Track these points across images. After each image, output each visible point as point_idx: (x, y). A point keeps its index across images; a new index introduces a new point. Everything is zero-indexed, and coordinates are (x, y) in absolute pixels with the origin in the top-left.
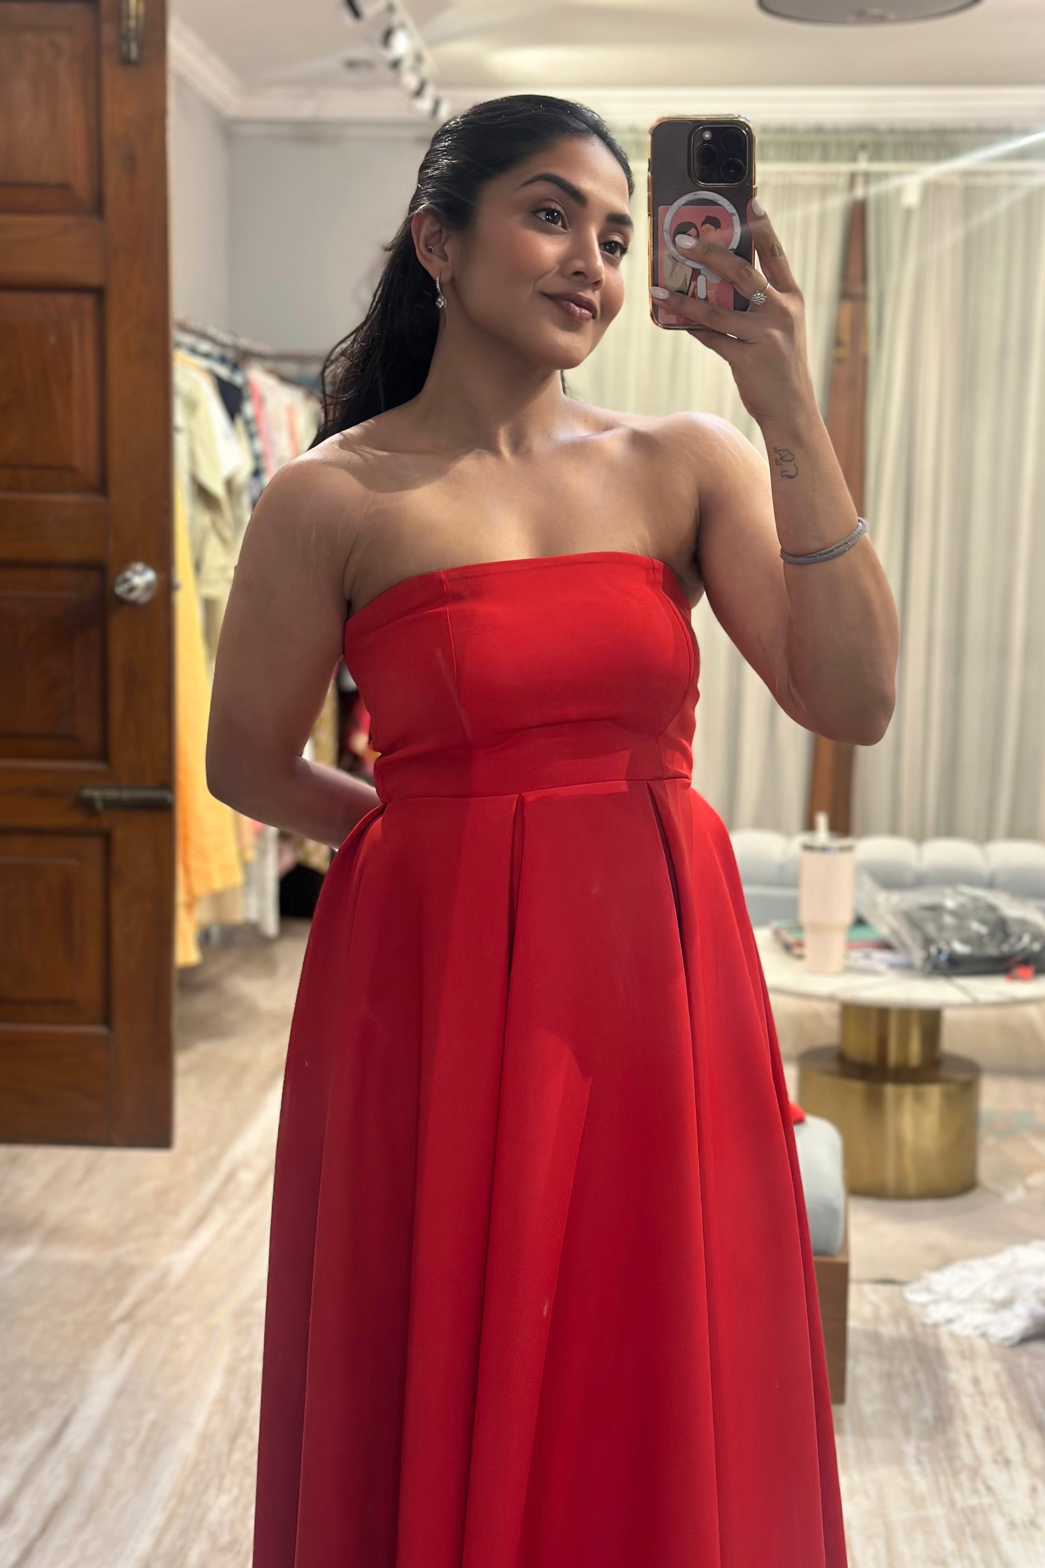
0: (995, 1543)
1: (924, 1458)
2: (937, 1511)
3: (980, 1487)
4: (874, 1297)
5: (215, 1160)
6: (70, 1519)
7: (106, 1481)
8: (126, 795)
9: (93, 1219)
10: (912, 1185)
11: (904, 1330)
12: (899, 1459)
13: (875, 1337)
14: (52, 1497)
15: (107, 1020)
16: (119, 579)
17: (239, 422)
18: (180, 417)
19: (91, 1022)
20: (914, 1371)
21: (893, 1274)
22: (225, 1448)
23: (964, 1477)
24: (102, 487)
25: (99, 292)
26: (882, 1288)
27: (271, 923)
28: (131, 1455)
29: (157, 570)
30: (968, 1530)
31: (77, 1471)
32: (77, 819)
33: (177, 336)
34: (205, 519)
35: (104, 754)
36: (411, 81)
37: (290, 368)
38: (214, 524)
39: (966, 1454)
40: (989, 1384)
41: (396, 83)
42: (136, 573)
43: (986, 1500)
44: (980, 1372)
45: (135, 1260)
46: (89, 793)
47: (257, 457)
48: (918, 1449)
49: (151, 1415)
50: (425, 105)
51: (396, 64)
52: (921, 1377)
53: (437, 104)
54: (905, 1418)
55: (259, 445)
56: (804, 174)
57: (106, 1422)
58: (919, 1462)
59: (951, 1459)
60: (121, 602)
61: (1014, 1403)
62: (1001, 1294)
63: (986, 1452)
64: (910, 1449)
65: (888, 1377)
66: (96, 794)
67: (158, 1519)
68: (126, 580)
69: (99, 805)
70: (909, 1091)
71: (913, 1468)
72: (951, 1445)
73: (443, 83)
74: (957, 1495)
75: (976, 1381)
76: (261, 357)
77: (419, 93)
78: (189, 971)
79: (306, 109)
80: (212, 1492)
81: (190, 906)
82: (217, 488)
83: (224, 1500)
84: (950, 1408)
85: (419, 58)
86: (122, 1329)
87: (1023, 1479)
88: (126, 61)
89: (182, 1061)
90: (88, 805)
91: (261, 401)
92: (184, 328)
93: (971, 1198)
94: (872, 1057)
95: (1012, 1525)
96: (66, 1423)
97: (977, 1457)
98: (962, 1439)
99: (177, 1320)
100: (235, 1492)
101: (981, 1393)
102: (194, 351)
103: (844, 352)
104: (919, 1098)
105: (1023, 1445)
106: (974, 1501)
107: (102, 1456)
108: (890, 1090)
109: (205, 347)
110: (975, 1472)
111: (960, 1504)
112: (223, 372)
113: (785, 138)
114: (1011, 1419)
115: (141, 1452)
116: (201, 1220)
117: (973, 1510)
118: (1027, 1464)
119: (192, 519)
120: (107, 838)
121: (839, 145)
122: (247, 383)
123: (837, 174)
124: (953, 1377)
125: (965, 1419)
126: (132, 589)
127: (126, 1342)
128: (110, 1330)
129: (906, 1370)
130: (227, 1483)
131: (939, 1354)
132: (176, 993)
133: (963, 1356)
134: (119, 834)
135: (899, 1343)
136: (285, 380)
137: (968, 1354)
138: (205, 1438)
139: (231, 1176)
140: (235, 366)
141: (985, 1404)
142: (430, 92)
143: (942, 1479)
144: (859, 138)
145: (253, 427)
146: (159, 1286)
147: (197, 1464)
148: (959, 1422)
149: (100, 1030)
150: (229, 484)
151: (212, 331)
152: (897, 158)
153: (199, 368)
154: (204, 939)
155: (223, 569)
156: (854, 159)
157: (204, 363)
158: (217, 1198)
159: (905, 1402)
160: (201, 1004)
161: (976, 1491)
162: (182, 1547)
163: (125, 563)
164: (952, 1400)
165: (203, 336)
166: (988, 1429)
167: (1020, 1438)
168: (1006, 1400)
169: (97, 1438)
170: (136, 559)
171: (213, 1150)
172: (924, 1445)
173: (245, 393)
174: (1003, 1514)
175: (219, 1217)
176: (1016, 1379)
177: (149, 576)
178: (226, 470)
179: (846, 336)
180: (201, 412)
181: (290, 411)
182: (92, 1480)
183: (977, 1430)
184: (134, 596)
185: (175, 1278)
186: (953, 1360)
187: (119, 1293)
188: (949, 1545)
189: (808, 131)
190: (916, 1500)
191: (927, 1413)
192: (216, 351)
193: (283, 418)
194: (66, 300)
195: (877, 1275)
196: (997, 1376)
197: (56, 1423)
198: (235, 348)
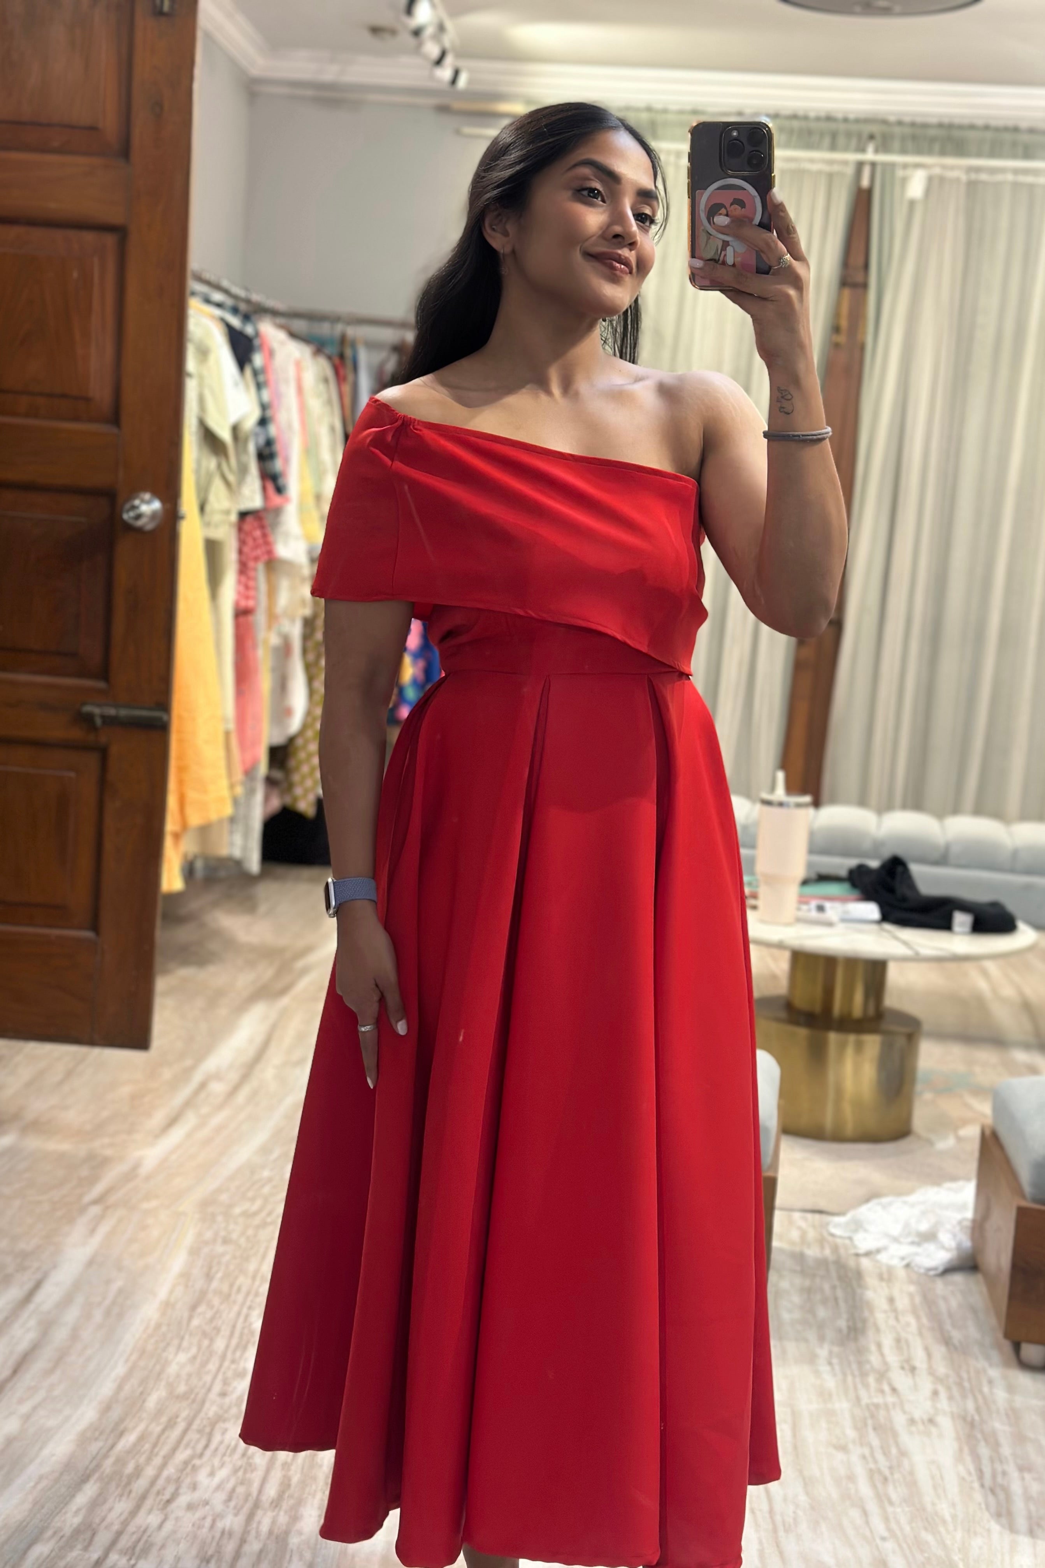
0: (895, 1435)
1: (835, 1361)
2: (842, 1406)
3: (886, 1388)
4: (803, 1224)
5: (187, 1073)
6: (39, 1365)
7: (75, 1336)
8: (123, 712)
9: (72, 1117)
10: (849, 1128)
11: (827, 1252)
12: (812, 1359)
13: (799, 1258)
14: (23, 1345)
15: (95, 927)
16: (127, 506)
17: (248, 371)
18: (191, 364)
19: (80, 928)
20: (834, 1288)
21: (823, 1205)
22: (186, 1315)
23: (871, 1380)
24: (115, 419)
25: (120, 231)
26: (809, 1216)
27: (254, 862)
28: (98, 1316)
29: (163, 501)
30: (870, 1422)
31: (47, 1326)
32: (76, 734)
33: (193, 285)
34: (211, 463)
35: (104, 673)
36: (432, 50)
37: (300, 325)
38: (219, 466)
39: (874, 1359)
40: (902, 1303)
41: (417, 50)
42: (143, 501)
43: (890, 1399)
44: (896, 1293)
45: (108, 1152)
46: (87, 709)
47: (264, 407)
48: (831, 1352)
49: (119, 1284)
50: (445, 73)
51: (417, 33)
52: (840, 1293)
53: (456, 73)
54: (821, 1326)
55: (266, 395)
56: (812, 161)
57: (77, 1286)
58: (830, 1364)
59: (860, 1364)
60: (128, 528)
61: (925, 1320)
62: (924, 1227)
63: (893, 1358)
64: (823, 1352)
65: (808, 1292)
66: (97, 711)
67: (120, 1370)
68: (134, 508)
69: (98, 721)
70: (852, 1038)
71: (824, 1368)
72: (861, 1351)
73: (463, 53)
74: (863, 1393)
75: (891, 1300)
76: (274, 313)
77: (439, 62)
78: (173, 898)
79: (330, 73)
80: (172, 1349)
81: (177, 836)
82: (225, 435)
83: (182, 1357)
84: (864, 1321)
85: (441, 28)
86: (95, 1210)
87: (926, 1385)
88: (159, 13)
89: (161, 984)
90: (88, 719)
91: (271, 354)
92: (199, 279)
93: (903, 1144)
94: (818, 1008)
95: (912, 1421)
96: (38, 1286)
97: (885, 1363)
98: (873, 1348)
99: (145, 1206)
100: (194, 1350)
101: (895, 1311)
102: (208, 301)
103: (842, 339)
104: (859, 1048)
105: (929, 1355)
106: (879, 1400)
107: (72, 1315)
108: (833, 1037)
109: (218, 297)
110: (882, 1375)
111: (865, 1400)
112: (235, 322)
113: (795, 124)
114: (920, 1334)
115: (108, 1313)
116: (172, 1121)
117: (877, 1406)
118: (931, 1372)
119: (199, 462)
120: (103, 753)
121: (849, 135)
122: (257, 334)
123: (845, 163)
124: (869, 1295)
125: (878, 1330)
126: (139, 517)
127: (98, 1220)
128: (83, 1210)
129: (827, 1287)
130: (185, 1344)
131: (859, 1274)
132: (159, 922)
133: (881, 1278)
134: (114, 750)
135: (823, 1263)
136: (293, 335)
137: (887, 1276)
138: (167, 1305)
139: (203, 1085)
140: (246, 318)
141: (897, 1319)
142: (449, 60)
143: (850, 1379)
144: (868, 129)
145: (261, 378)
146: (131, 1174)
147: (158, 1326)
148: (871, 1333)
149: (88, 934)
150: (235, 430)
151: (225, 283)
152: (903, 151)
153: (213, 317)
154: (189, 872)
155: (227, 512)
156: (863, 150)
157: (218, 312)
158: (188, 1104)
159: (822, 1313)
160: (183, 934)
161: (882, 1392)
162: (142, 1393)
163: (134, 491)
164: (866, 1314)
165: (218, 288)
166: (898, 1340)
167: (927, 1350)
168: (918, 1318)
169: (67, 1301)
170: (145, 489)
171: (188, 1062)
172: (836, 1349)
173: (256, 342)
174: (904, 1412)
175: (190, 1120)
176: (929, 1301)
177: (156, 505)
178: (232, 419)
179: (844, 323)
180: (212, 358)
181: (298, 365)
182: (60, 1335)
183: (887, 1342)
184: (140, 523)
185: (143, 1171)
186: (871, 1281)
187: (93, 1180)
188: (851, 1433)
189: (818, 119)
190: (824, 1395)
191: (842, 1323)
192: (229, 302)
193: (291, 372)
194: (89, 237)
195: (809, 1205)
196: (911, 1296)
197: (29, 1286)
198: (248, 301)
